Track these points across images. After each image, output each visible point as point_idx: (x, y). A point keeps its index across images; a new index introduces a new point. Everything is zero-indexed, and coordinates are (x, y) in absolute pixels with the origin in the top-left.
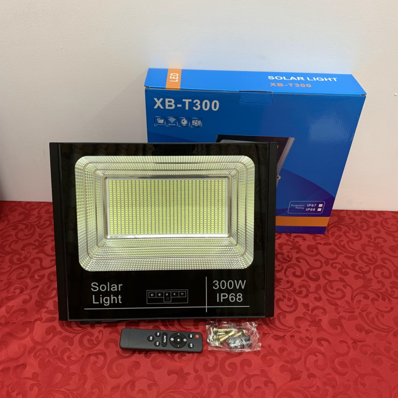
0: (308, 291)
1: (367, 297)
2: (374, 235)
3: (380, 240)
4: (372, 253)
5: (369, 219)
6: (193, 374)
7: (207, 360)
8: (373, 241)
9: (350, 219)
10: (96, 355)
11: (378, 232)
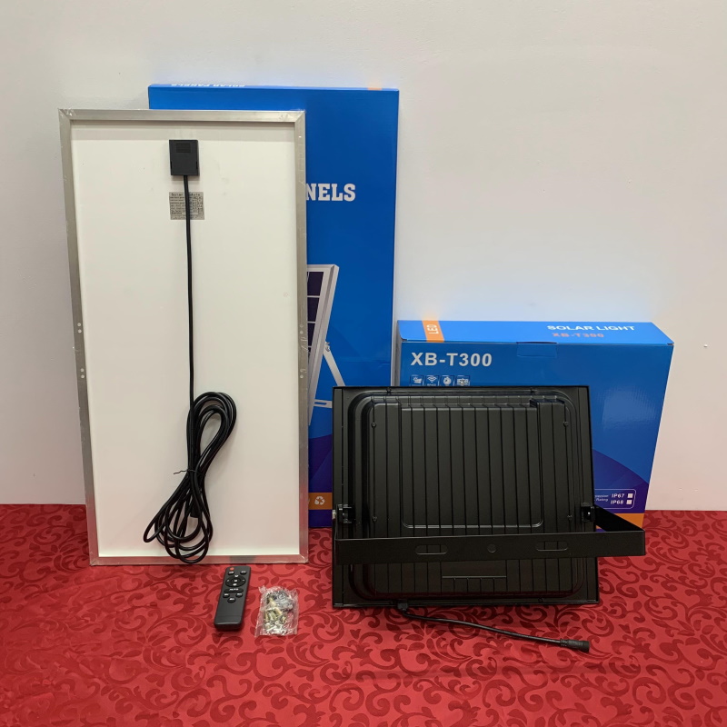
0: (624, 609)
1: (708, 617)
2: (705, 541)
3: (716, 548)
4: (706, 563)
5: (695, 522)
6: (484, 709)
7: (500, 692)
8: (704, 548)
9: (669, 521)
10: (348, 690)
11: (711, 537)
